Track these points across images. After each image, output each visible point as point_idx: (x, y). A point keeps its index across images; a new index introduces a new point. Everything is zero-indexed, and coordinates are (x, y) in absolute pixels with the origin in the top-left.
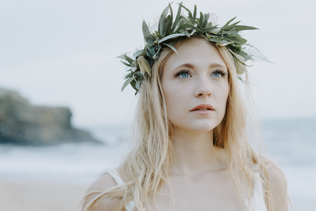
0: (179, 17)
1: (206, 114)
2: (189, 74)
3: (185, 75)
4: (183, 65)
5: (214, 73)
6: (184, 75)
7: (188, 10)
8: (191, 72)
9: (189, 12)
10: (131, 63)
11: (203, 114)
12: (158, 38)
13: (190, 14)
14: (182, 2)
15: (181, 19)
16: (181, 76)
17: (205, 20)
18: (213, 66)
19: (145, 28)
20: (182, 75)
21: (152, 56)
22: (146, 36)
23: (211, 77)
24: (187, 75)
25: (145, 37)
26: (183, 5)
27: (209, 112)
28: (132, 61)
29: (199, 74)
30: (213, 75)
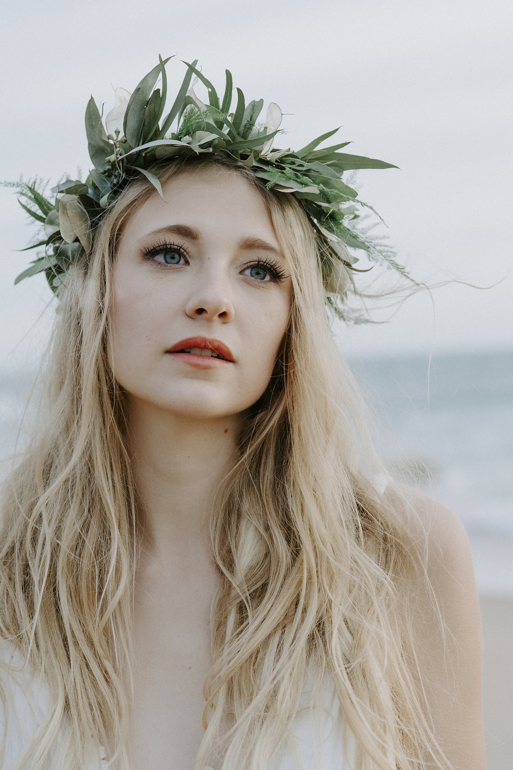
0: (184, 100)
1: (206, 368)
2: (184, 256)
3: (173, 258)
4: (171, 227)
5: (252, 267)
6: (168, 256)
7: (208, 84)
8: (188, 250)
9: (210, 90)
10: (46, 213)
11: (197, 366)
12: (118, 149)
13: (213, 95)
14: (195, 62)
15: (188, 107)
16: (160, 258)
17: (251, 119)
18: (250, 245)
19: (93, 116)
20: (165, 258)
21: (99, 196)
22: (93, 143)
23: (241, 276)
24: (177, 256)
25: (90, 146)
26: (197, 67)
27: (217, 363)
28: (50, 210)
29: (209, 258)
30: (248, 272)
